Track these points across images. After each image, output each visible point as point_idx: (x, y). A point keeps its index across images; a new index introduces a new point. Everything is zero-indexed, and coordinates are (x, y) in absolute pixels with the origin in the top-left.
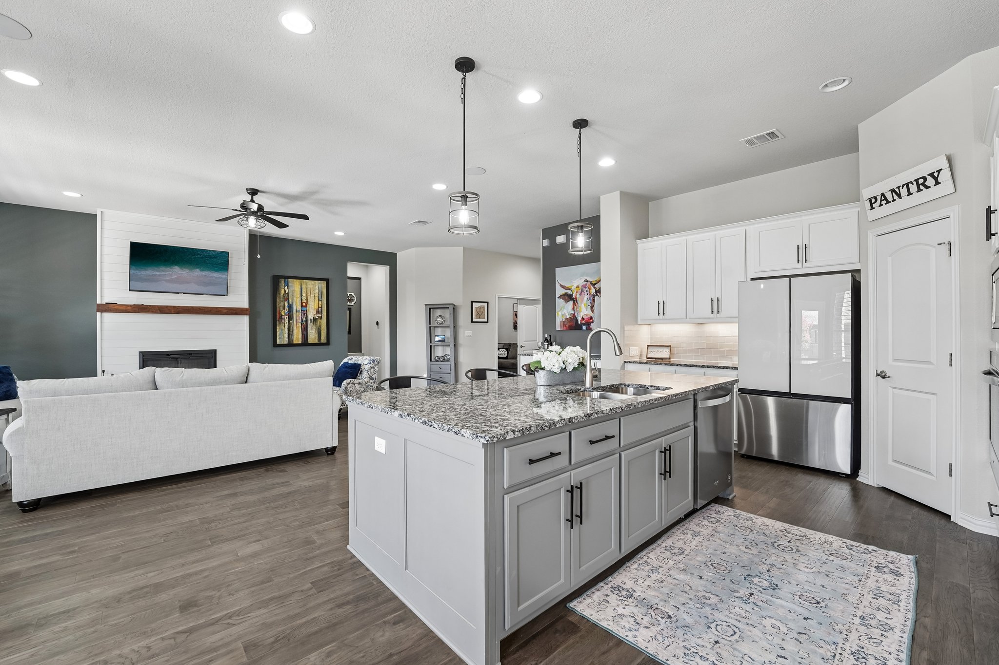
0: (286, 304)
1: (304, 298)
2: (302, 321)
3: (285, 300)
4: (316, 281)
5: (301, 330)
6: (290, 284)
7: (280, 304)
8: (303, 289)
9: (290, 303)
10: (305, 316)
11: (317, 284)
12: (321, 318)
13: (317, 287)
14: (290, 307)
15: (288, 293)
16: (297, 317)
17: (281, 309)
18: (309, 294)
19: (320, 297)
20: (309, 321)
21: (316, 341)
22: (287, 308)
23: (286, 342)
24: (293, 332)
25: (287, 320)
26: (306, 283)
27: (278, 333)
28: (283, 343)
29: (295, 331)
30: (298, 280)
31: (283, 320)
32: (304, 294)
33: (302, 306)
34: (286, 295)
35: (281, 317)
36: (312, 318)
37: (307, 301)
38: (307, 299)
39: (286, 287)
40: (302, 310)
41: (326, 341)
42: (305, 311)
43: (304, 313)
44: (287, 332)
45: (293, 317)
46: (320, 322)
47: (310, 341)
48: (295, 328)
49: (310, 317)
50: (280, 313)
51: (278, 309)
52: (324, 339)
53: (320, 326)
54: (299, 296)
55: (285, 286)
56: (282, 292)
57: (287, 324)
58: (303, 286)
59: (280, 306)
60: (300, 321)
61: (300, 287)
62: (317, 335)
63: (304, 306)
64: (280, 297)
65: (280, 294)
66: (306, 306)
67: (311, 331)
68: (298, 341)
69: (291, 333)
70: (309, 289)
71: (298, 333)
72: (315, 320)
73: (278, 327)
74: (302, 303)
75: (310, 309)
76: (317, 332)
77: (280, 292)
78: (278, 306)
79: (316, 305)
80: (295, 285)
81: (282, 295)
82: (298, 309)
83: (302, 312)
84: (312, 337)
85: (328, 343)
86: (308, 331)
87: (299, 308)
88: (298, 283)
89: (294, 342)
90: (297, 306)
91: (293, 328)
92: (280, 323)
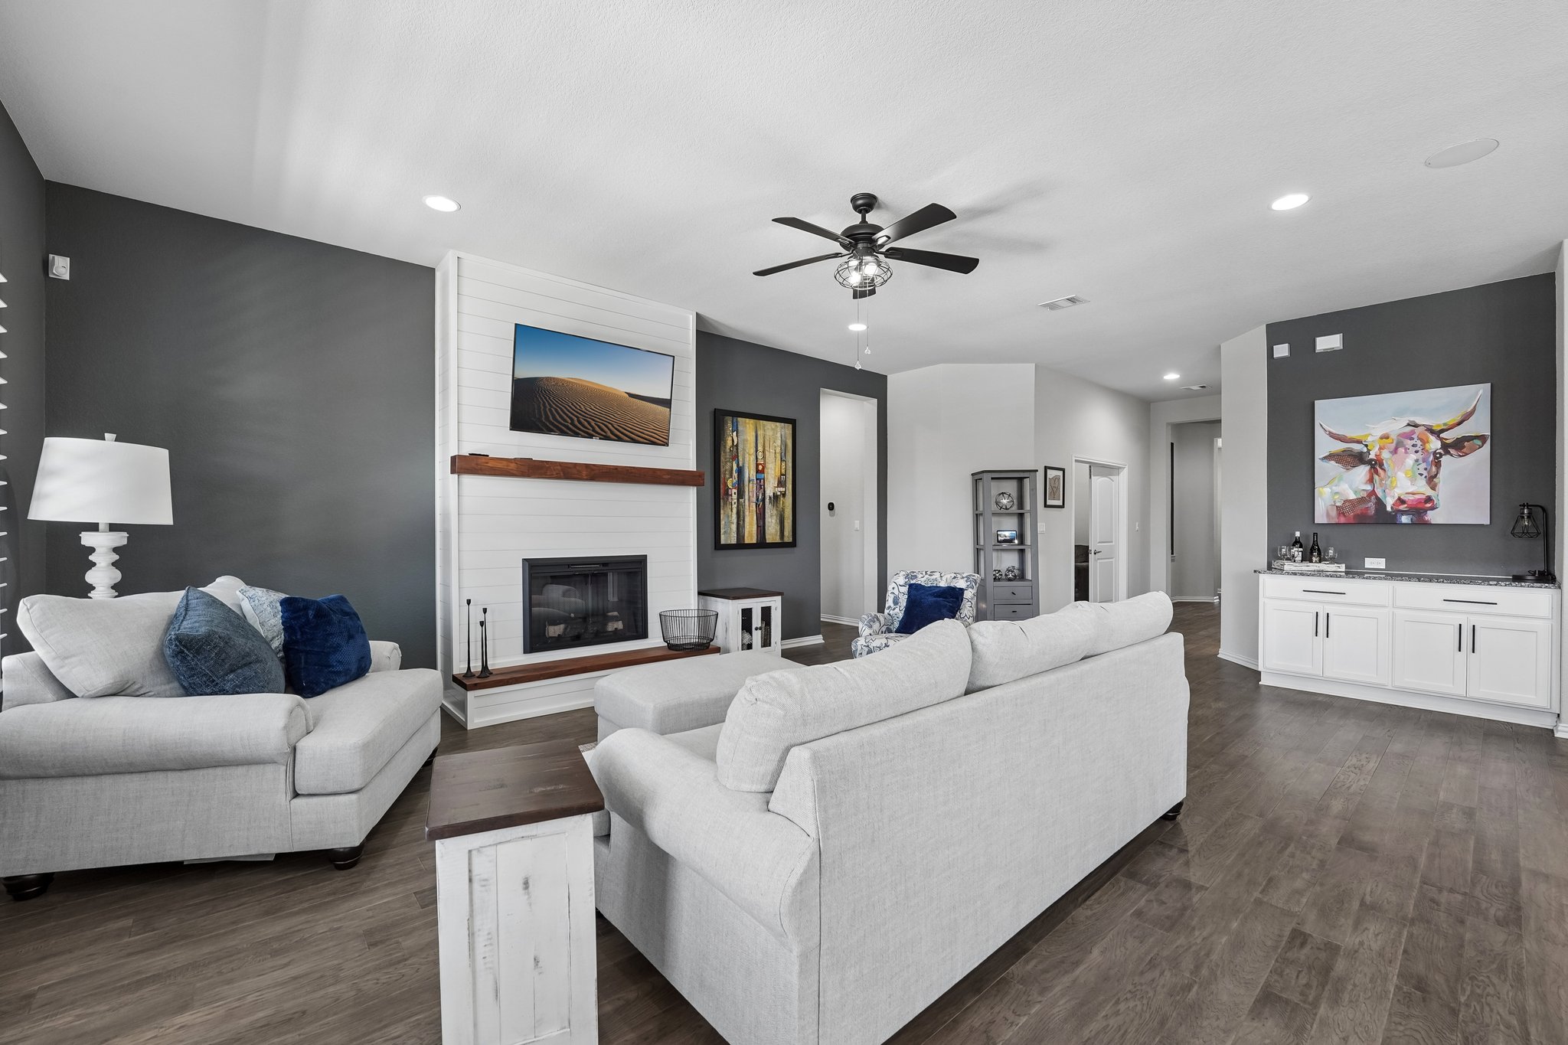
0: (735, 467)
1: (760, 456)
2: (757, 500)
3: (733, 459)
4: (778, 424)
5: (755, 517)
6: (740, 428)
7: (725, 467)
8: (759, 438)
9: (741, 465)
10: (762, 490)
11: (779, 430)
12: (784, 495)
13: (779, 435)
14: (740, 471)
15: (737, 445)
16: (750, 490)
17: (728, 476)
18: (767, 445)
19: (783, 454)
20: (767, 500)
21: (778, 540)
22: (735, 475)
23: (734, 541)
24: (744, 521)
25: (735, 497)
26: (764, 426)
27: (722, 523)
28: (729, 542)
29: (747, 520)
30: (752, 421)
31: (730, 498)
32: (760, 448)
33: (758, 471)
34: (735, 450)
35: (727, 490)
36: (772, 494)
37: (765, 461)
38: (764, 457)
39: (735, 433)
40: (757, 479)
41: (791, 540)
42: (762, 481)
43: (761, 485)
44: (735, 521)
45: (744, 492)
46: (783, 502)
47: (769, 539)
48: (747, 513)
49: (769, 492)
50: (726, 484)
51: (722, 476)
52: (788, 538)
53: (783, 510)
54: (753, 451)
55: (733, 432)
56: (729, 443)
57: (736, 505)
58: (759, 433)
59: (726, 470)
60: (754, 500)
61: (754, 434)
62: (778, 528)
63: (760, 471)
64: (725, 452)
65: (725, 448)
66: (762, 472)
67: (770, 520)
68: (752, 539)
69: (741, 523)
70: (767, 438)
71: (751, 524)
72: (776, 497)
73: (722, 512)
74: (757, 465)
75: (770, 477)
76: (778, 521)
77: (726, 443)
78: (722, 470)
79: (777, 470)
80: (748, 426)
81: (728, 447)
82: (751, 478)
83: (757, 483)
84: (772, 534)
85: (793, 544)
86: (766, 519)
87: (753, 473)
88: (751, 426)
89: (746, 542)
90: (750, 473)
91: (744, 513)
92: (725, 504)
